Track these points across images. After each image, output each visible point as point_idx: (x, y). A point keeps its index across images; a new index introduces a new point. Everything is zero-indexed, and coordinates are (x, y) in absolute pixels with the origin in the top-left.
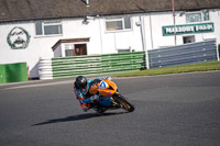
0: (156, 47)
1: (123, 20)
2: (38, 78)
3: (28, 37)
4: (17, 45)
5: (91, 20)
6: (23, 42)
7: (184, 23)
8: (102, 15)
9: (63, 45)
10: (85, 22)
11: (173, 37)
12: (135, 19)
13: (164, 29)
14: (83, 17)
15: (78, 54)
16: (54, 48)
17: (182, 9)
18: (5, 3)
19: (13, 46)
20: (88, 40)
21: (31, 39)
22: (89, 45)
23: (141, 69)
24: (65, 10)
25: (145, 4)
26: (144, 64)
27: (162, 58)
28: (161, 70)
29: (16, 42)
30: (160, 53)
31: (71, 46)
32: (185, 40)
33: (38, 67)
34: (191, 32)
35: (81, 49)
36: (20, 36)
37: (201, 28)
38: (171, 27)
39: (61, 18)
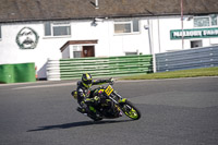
0: (163, 51)
1: (131, 22)
2: (45, 79)
3: (37, 37)
4: (26, 46)
5: (100, 22)
6: (31, 42)
7: (192, 27)
8: (111, 17)
9: (71, 47)
10: (94, 24)
11: (180, 41)
12: (143, 22)
13: (172, 33)
14: (92, 19)
15: (86, 56)
16: (62, 49)
17: (191, 14)
18: (15, 3)
19: (21, 46)
20: (96, 42)
21: (40, 40)
22: (97, 47)
23: (148, 72)
24: (74, 12)
25: (153, 7)
26: (151, 67)
27: (169, 62)
28: (167, 74)
29: (25, 42)
30: (167, 57)
31: (79, 48)
32: (193, 44)
33: (46, 68)
34: (198, 36)
35: (89, 51)
36: (29, 36)
37: (209, 32)
38: (179, 31)
39: (70, 19)
